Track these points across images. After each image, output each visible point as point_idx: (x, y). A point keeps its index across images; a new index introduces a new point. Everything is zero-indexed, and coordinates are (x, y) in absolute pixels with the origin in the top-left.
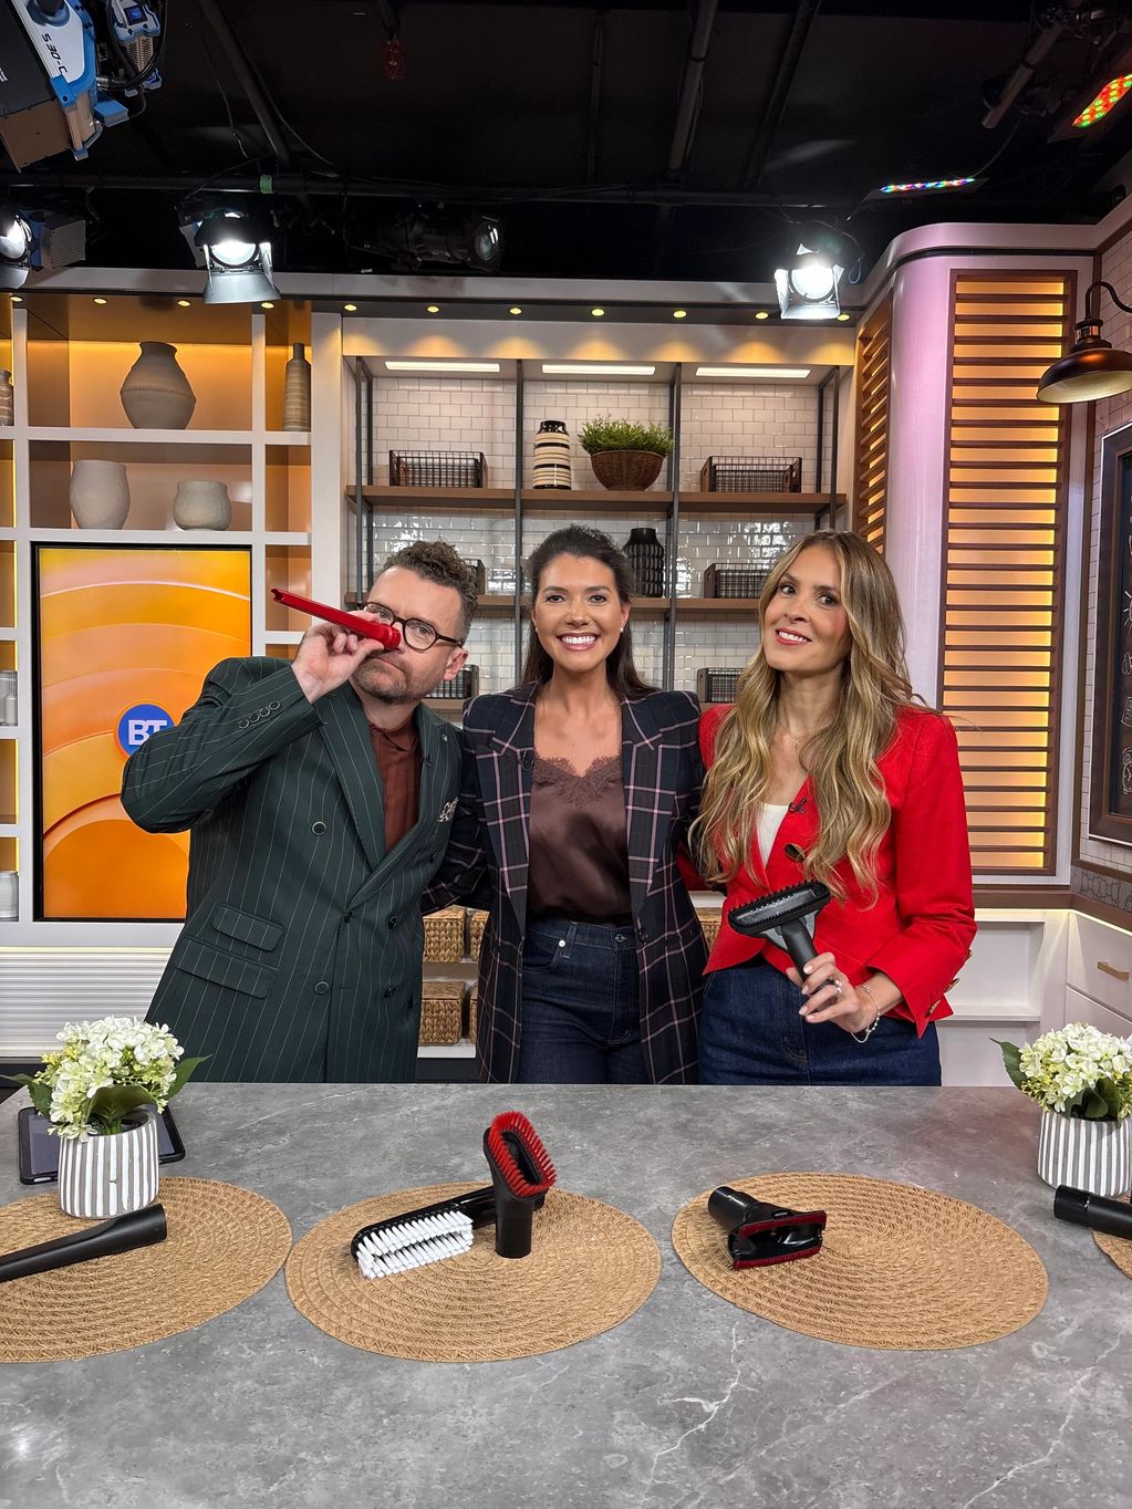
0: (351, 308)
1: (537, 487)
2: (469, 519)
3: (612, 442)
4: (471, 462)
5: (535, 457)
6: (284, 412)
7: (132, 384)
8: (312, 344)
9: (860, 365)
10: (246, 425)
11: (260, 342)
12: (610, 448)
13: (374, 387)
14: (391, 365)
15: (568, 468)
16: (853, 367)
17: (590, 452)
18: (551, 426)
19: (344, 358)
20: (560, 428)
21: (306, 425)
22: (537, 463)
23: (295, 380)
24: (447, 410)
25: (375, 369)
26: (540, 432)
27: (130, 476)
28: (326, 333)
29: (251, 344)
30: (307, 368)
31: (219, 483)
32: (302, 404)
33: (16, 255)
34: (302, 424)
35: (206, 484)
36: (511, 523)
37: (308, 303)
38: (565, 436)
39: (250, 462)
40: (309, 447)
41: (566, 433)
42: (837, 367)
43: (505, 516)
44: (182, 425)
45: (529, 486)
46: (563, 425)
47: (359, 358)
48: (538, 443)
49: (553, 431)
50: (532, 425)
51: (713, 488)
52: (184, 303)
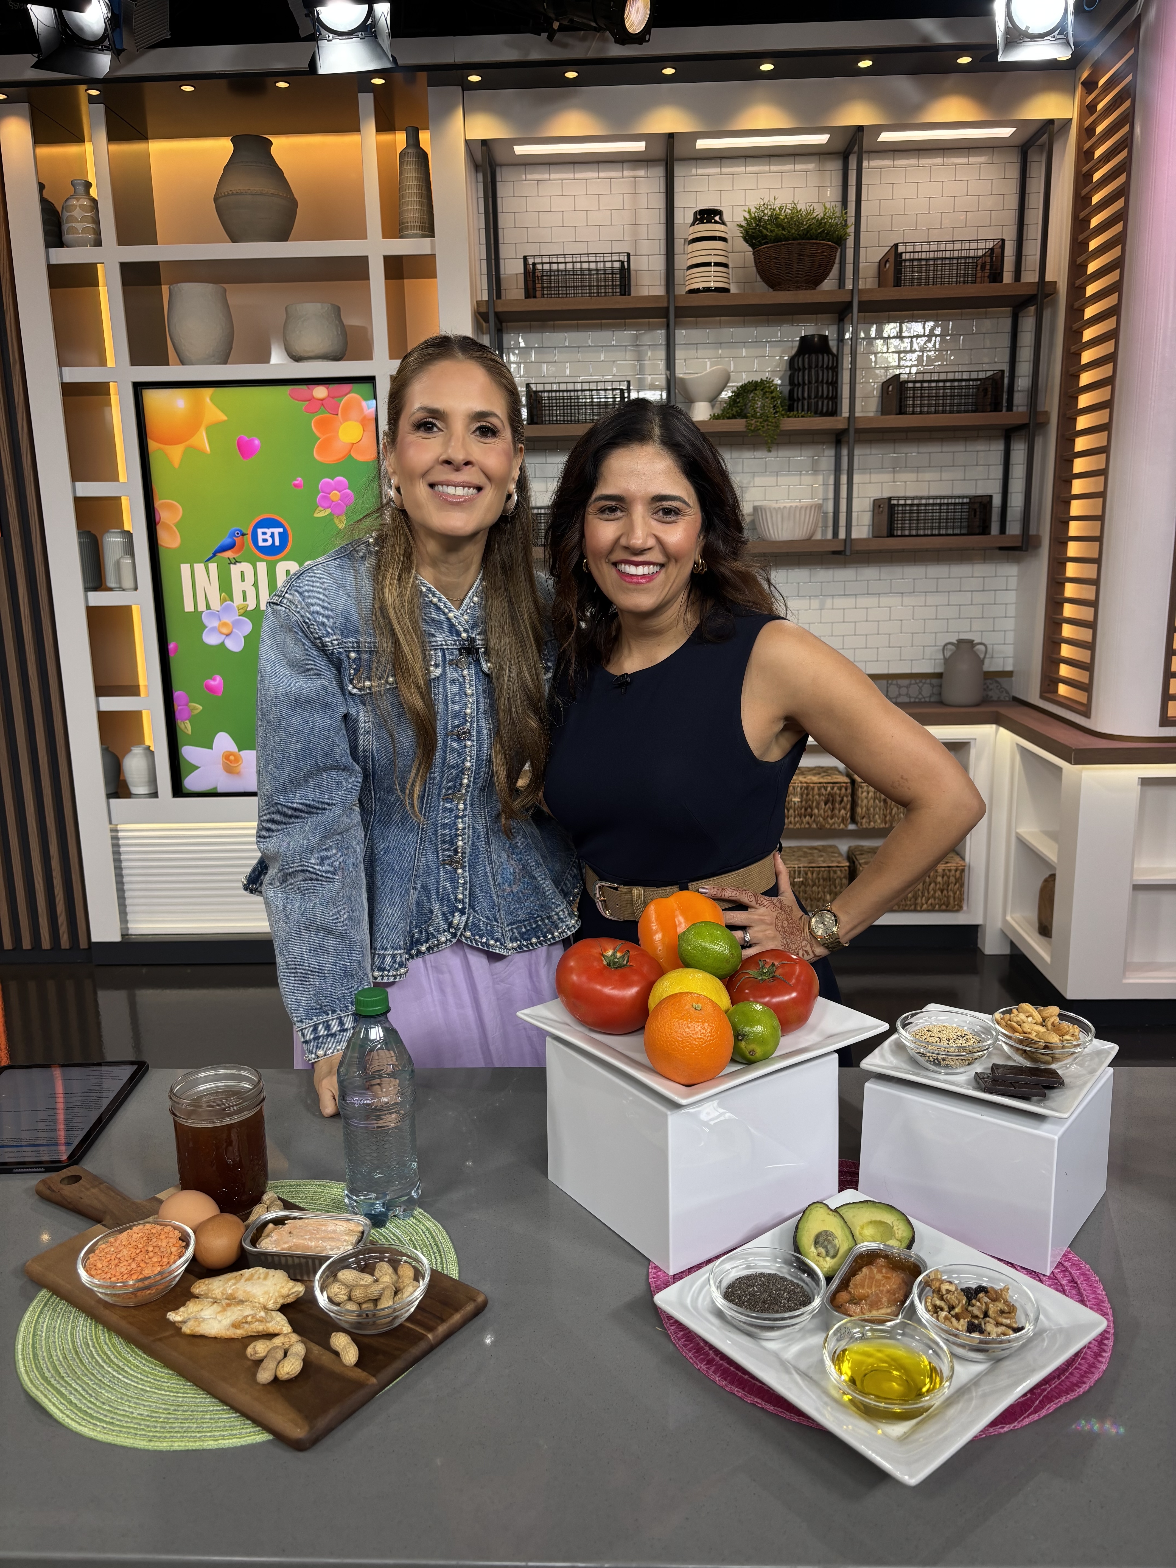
0: (474, 78)
1: (692, 291)
2: (611, 333)
3: (779, 232)
4: (617, 265)
5: (687, 254)
6: (400, 214)
7: (227, 189)
8: (430, 127)
9: (1082, 118)
10: (361, 233)
11: (369, 127)
12: (778, 239)
13: (498, 178)
14: (520, 150)
15: (725, 265)
16: (1071, 119)
17: (752, 245)
18: (707, 215)
19: (467, 142)
20: (717, 218)
21: (428, 229)
22: (690, 263)
23: (411, 173)
24: (583, 203)
25: (500, 155)
26: (693, 224)
27: (232, 300)
28: (446, 111)
29: (359, 131)
30: (423, 158)
31: (332, 304)
32: (420, 203)
33: (94, 35)
34: (422, 228)
35: (319, 305)
36: (660, 335)
37: (423, 76)
38: (722, 227)
39: (367, 277)
40: (433, 256)
41: (723, 223)
42: (1051, 122)
43: (651, 328)
44: (283, 235)
45: (681, 290)
46: (719, 213)
47: (484, 142)
48: (691, 237)
49: (709, 222)
50: (684, 216)
51: (898, 283)
52: (282, 85)
